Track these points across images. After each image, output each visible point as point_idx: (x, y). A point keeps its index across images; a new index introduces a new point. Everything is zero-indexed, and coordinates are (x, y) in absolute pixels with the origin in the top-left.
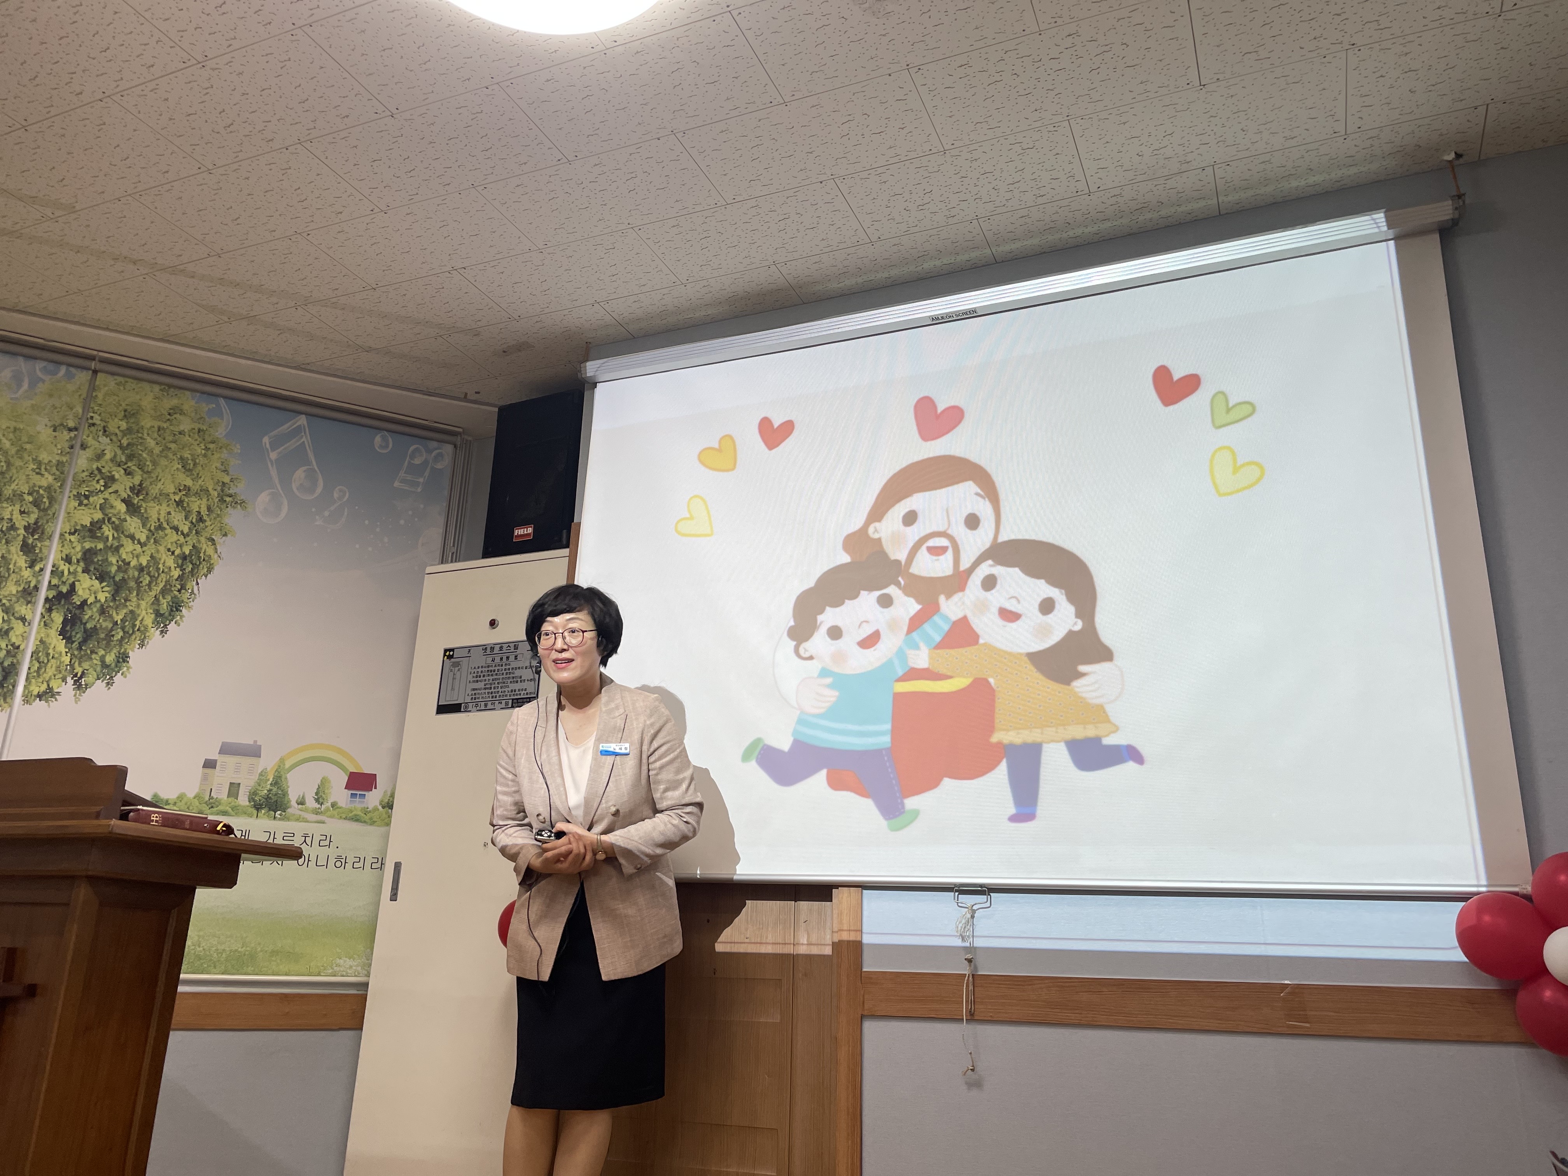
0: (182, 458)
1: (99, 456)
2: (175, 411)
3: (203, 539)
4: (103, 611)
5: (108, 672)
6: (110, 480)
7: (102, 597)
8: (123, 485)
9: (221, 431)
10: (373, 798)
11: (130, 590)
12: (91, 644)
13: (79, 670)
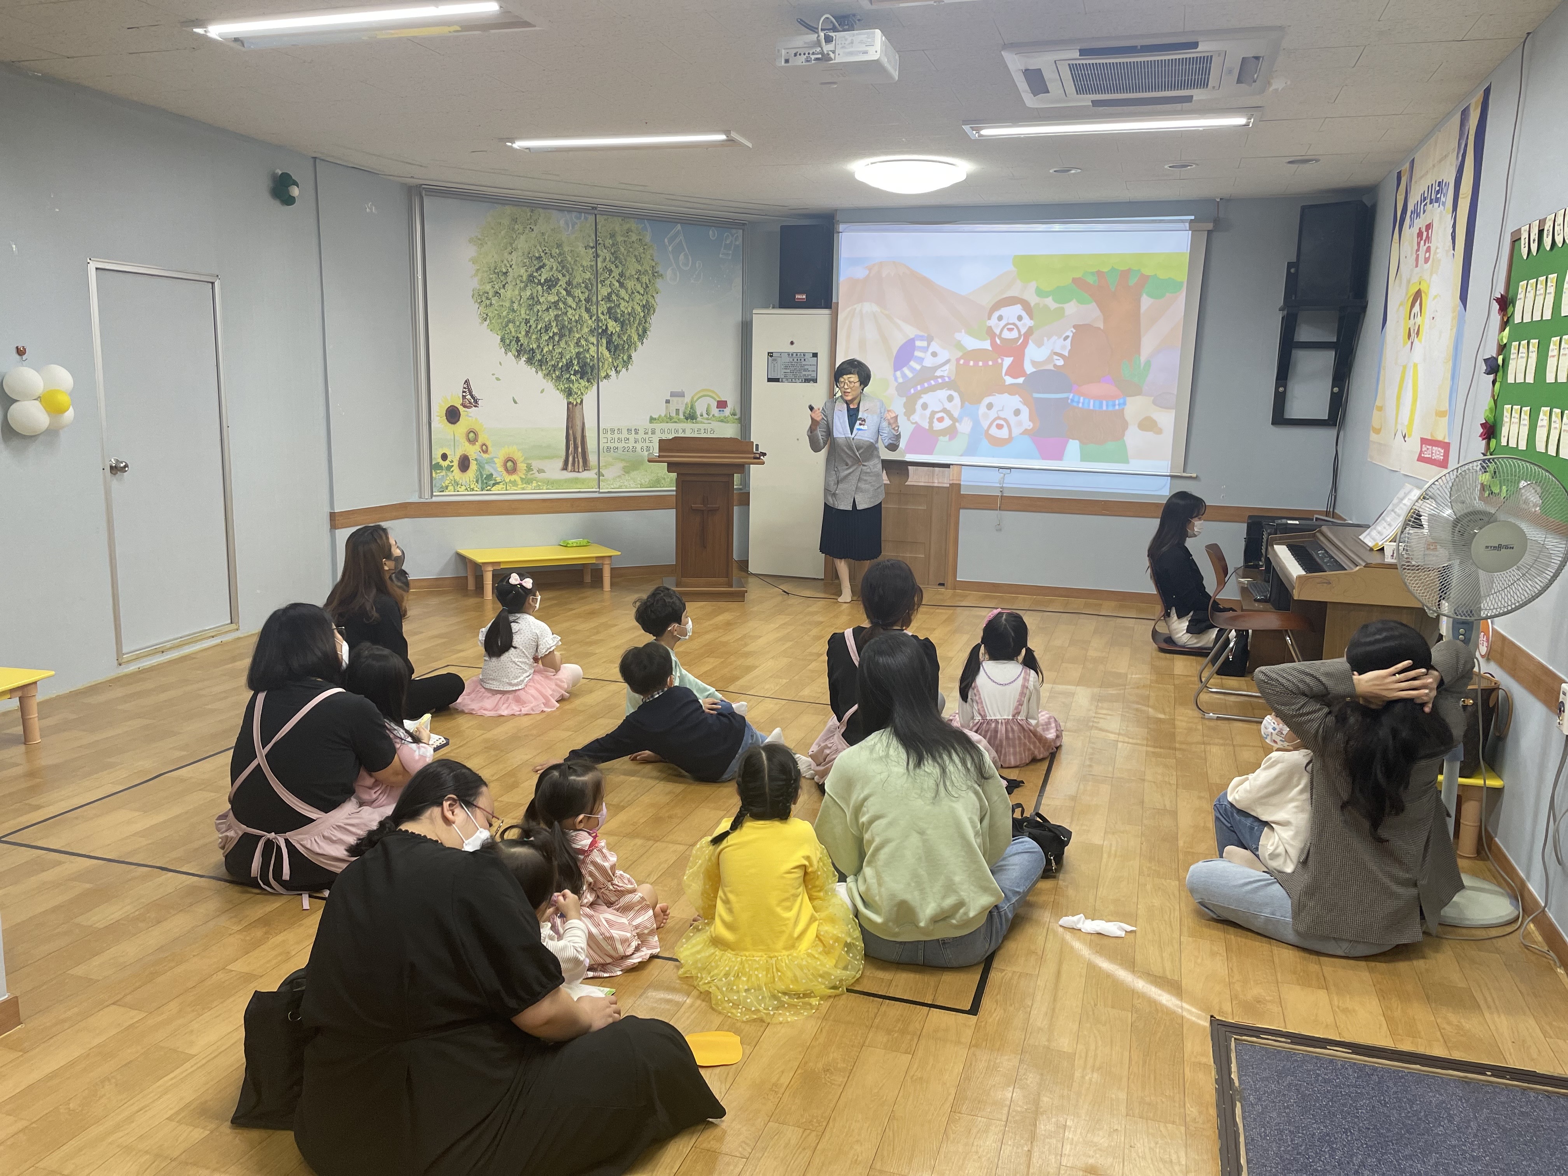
0: (635, 256)
1: (605, 260)
2: (629, 231)
3: (649, 296)
4: (619, 336)
5: (626, 363)
6: (611, 271)
7: (618, 329)
8: (616, 273)
9: (648, 239)
10: (727, 411)
11: (627, 325)
12: (618, 352)
13: (616, 364)
